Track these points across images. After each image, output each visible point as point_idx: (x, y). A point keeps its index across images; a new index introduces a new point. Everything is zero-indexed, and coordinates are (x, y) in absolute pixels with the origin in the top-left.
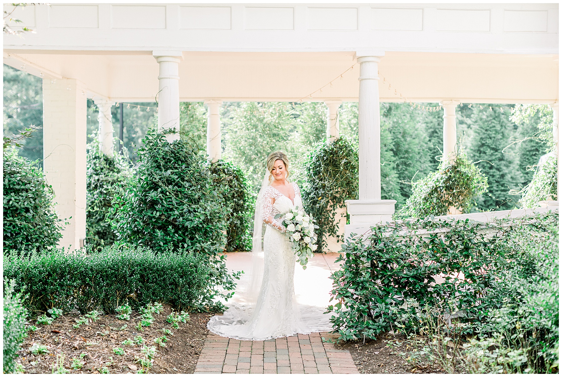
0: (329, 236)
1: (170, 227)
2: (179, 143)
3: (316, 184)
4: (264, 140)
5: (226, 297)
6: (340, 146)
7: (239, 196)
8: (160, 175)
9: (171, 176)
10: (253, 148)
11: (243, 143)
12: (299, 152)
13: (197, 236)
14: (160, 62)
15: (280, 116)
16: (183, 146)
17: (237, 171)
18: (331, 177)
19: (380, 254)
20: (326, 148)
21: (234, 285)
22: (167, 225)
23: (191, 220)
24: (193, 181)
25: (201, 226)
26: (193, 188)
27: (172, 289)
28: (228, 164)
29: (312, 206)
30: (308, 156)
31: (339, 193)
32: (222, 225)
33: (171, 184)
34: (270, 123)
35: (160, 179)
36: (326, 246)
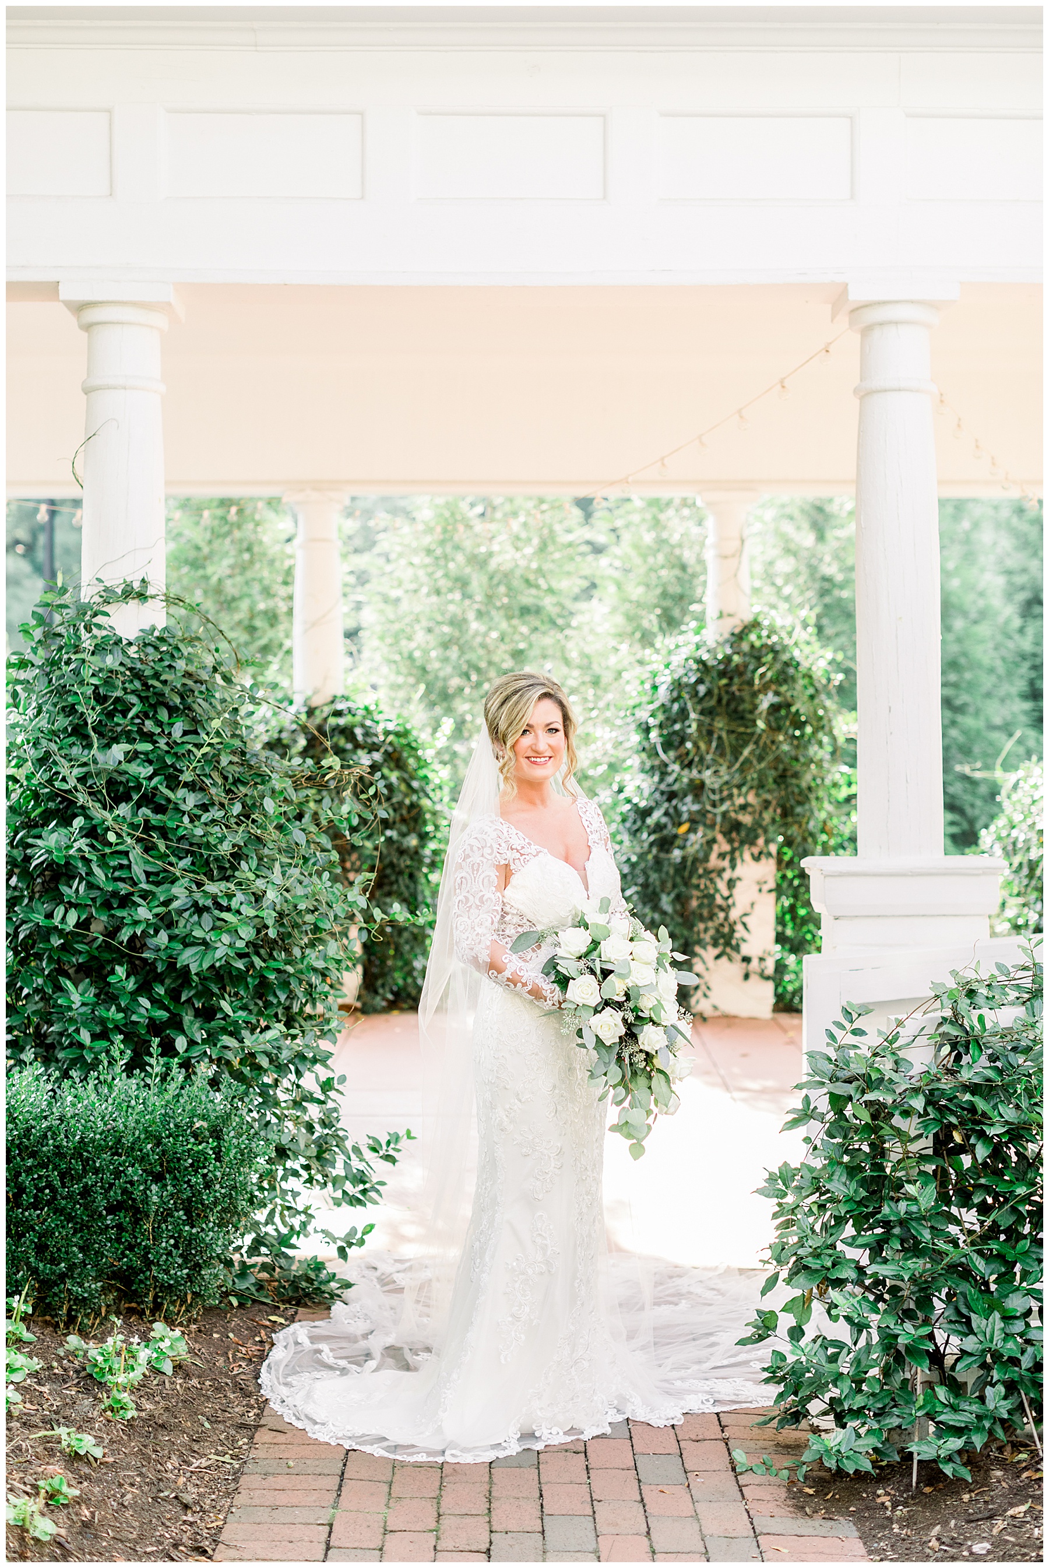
0: (718, 957)
1: (121, 971)
2: (161, 639)
3: (670, 779)
4: (490, 629)
5: (340, 1243)
6: (752, 646)
7: (403, 820)
8: (85, 764)
9: (124, 766)
10: (454, 653)
11: (420, 636)
12: (607, 668)
13: (225, 1005)
14: (88, 327)
15: (543, 548)
16: (178, 649)
17: (398, 734)
18: (722, 755)
19: (981, 1105)
20: (705, 657)
21: (373, 1189)
22: (109, 962)
23: (204, 943)
24: (215, 784)
25: (240, 965)
26: (216, 813)
27: (120, 1227)
28: (367, 709)
29: (656, 857)
30: (642, 683)
31: (750, 809)
32: (325, 958)
33: (127, 798)
34: (512, 571)
35: (82, 780)
36: (705, 995)
